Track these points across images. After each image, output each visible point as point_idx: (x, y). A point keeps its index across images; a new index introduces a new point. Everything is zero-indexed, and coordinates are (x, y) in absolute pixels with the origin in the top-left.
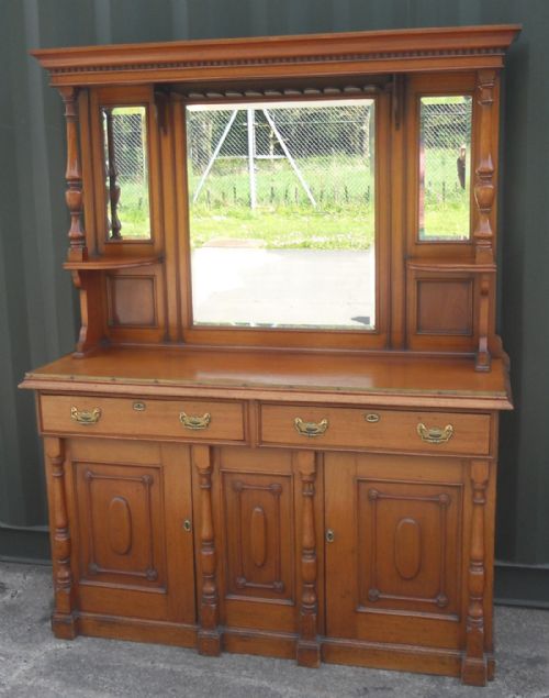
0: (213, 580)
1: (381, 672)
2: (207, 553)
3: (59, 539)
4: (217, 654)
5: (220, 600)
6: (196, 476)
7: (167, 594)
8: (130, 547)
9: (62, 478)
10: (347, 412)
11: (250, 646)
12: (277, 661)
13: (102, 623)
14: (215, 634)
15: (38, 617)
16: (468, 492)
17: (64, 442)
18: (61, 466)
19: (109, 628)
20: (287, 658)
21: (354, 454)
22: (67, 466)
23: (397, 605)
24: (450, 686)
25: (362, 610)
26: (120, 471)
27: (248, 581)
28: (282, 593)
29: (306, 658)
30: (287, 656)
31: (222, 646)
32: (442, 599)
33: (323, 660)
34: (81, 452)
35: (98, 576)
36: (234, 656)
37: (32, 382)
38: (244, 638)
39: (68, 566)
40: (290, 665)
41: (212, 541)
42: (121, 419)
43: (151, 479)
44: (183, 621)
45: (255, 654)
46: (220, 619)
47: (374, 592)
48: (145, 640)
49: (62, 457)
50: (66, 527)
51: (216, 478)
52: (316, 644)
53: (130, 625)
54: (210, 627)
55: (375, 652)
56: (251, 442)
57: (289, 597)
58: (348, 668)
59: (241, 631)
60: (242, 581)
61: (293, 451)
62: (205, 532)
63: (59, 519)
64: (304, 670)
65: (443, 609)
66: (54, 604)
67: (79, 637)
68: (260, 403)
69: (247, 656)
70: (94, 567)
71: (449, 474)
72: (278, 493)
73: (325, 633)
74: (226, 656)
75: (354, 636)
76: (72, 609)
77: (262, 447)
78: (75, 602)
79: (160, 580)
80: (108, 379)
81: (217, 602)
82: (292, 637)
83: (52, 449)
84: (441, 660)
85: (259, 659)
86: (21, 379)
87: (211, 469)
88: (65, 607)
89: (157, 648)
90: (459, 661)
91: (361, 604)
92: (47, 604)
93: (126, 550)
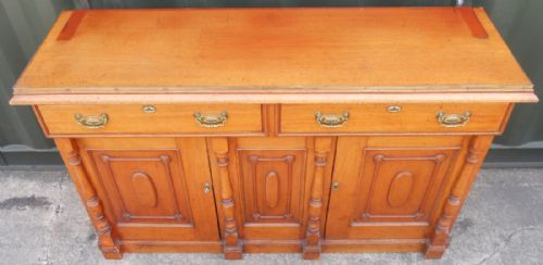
0: (234, 221)
3: (91, 205)
4: (241, 258)
5: (240, 228)
6: (214, 158)
7: (194, 228)
8: (157, 204)
9: (82, 165)
11: (264, 249)
13: (141, 245)
15: (85, 236)
16: (464, 152)
17: (75, 142)
18: (78, 156)
22: (84, 154)
23: (382, 220)
25: (355, 225)
27: (263, 215)
28: (293, 220)
30: (293, 252)
31: (245, 250)
32: (419, 215)
34: (93, 145)
35: (131, 221)
36: (253, 255)
38: (258, 246)
39: (105, 220)
40: (297, 258)
41: (232, 199)
43: (170, 158)
44: (209, 240)
45: (268, 253)
50: (96, 197)
51: (234, 157)
53: (166, 245)
54: (233, 245)
56: (270, 132)
57: (297, 222)
59: (258, 242)
60: (258, 216)
62: (226, 195)
63: (88, 193)
67: (125, 254)
70: (127, 216)
73: (325, 239)
74: (247, 256)
75: (346, 238)
76: (114, 241)
78: (116, 235)
79: (187, 220)
80: (110, 89)
81: (238, 231)
82: (298, 242)
83: (64, 147)
84: (411, 245)
87: (228, 153)
88: (108, 241)
90: (424, 245)
91: (355, 220)
93: (153, 204)
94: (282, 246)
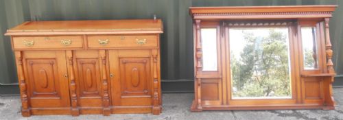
0: (76, 93)
2: (73, 84)
3: (22, 85)
4: (78, 115)
6: (68, 61)
7: (61, 99)
8: (47, 85)
9: (22, 65)
10: (115, 37)
11: (88, 112)
12: (97, 115)
13: (39, 110)
14: (77, 109)
15: (16, 112)
16: (152, 58)
17: (22, 52)
18: (21, 60)
19: (41, 112)
21: (117, 50)
22: (24, 60)
23: (132, 94)
24: (149, 115)
25: (123, 97)
26: (42, 60)
27: (87, 92)
28: (97, 94)
29: (106, 113)
30: (100, 113)
31: (80, 113)
32: (146, 91)
33: (112, 113)
34: (28, 55)
35: (36, 96)
36: (84, 116)
37: (9, 33)
38: (86, 110)
39: (26, 93)
40: (101, 116)
41: (74, 81)
42: (41, 43)
43: (53, 62)
44: (66, 106)
45: (90, 114)
46: (78, 105)
47: (126, 92)
48: (54, 114)
49: (22, 58)
50: (25, 81)
51: (74, 60)
52: (108, 109)
53: (49, 110)
54: (75, 107)
55: (127, 109)
56: (85, 48)
57: (100, 96)
59: (86, 108)
60: (85, 92)
61: (98, 50)
62: (72, 78)
63: (22, 78)
64: (106, 117)
65: (147, 94)
66: (22, 107)
67: (32, 116)
68: (87, 35)
69: (87, 115)
70: (35, 93)
71: (146, 54)
72: (94, 64)
73: (112, 105)
74: (81, 116)
75: (121, 105)
76: (28, 107)
77: (88, 49)
78: (29, 105)
79: (58, 95)
80: (36, 31)
81: (77, 99)
82: (101, 108)
83: (18, 55)
84: (147, 109)
85: (92, 115)
86: (6, 32)
87: (72, 57)
88: (26, 107)
89: (59, 116)
90: (152, 108)
91: (122, 95)
92: (19, 108)
93: (45, 86)
94: (95, 110)
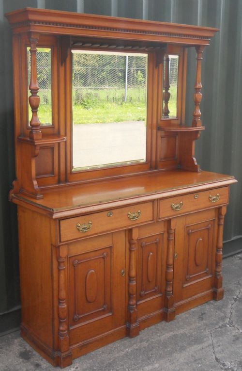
1: (193, 310)
2: (134, 283)
6: (128, 246)
9: (65, 269)
10: (188, 196)
11: (147, 324)
12: (160, 325)
17: (68, 246)
19: (86, 348)
20: (160, 322)
21: (186, 215)
25: (185, 285)
27: (145, 291)
36: (142, 331)
41: (136, 277)
43: (107, 254)
44: (120, 325)
45: (149, 327)
47: (188, 277)
48: (103, 346)
51: (136, 244)
52: (174, 308)
56: (155, 220)
57: (160, 293)
58: (183, 314)
59: (143, 318)
62: (133, 273)
64: (172, 322)
65: (208, 274)
67: (73, 362)
69: (146, 329)
72: (157, 243)
75: (182, 299)
77: (159, 221)
81: (136, 307)
85: (152, 327)
88: (67, 347)
